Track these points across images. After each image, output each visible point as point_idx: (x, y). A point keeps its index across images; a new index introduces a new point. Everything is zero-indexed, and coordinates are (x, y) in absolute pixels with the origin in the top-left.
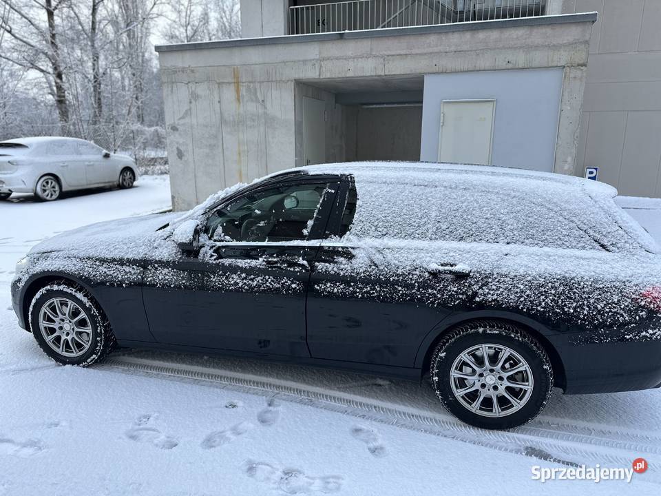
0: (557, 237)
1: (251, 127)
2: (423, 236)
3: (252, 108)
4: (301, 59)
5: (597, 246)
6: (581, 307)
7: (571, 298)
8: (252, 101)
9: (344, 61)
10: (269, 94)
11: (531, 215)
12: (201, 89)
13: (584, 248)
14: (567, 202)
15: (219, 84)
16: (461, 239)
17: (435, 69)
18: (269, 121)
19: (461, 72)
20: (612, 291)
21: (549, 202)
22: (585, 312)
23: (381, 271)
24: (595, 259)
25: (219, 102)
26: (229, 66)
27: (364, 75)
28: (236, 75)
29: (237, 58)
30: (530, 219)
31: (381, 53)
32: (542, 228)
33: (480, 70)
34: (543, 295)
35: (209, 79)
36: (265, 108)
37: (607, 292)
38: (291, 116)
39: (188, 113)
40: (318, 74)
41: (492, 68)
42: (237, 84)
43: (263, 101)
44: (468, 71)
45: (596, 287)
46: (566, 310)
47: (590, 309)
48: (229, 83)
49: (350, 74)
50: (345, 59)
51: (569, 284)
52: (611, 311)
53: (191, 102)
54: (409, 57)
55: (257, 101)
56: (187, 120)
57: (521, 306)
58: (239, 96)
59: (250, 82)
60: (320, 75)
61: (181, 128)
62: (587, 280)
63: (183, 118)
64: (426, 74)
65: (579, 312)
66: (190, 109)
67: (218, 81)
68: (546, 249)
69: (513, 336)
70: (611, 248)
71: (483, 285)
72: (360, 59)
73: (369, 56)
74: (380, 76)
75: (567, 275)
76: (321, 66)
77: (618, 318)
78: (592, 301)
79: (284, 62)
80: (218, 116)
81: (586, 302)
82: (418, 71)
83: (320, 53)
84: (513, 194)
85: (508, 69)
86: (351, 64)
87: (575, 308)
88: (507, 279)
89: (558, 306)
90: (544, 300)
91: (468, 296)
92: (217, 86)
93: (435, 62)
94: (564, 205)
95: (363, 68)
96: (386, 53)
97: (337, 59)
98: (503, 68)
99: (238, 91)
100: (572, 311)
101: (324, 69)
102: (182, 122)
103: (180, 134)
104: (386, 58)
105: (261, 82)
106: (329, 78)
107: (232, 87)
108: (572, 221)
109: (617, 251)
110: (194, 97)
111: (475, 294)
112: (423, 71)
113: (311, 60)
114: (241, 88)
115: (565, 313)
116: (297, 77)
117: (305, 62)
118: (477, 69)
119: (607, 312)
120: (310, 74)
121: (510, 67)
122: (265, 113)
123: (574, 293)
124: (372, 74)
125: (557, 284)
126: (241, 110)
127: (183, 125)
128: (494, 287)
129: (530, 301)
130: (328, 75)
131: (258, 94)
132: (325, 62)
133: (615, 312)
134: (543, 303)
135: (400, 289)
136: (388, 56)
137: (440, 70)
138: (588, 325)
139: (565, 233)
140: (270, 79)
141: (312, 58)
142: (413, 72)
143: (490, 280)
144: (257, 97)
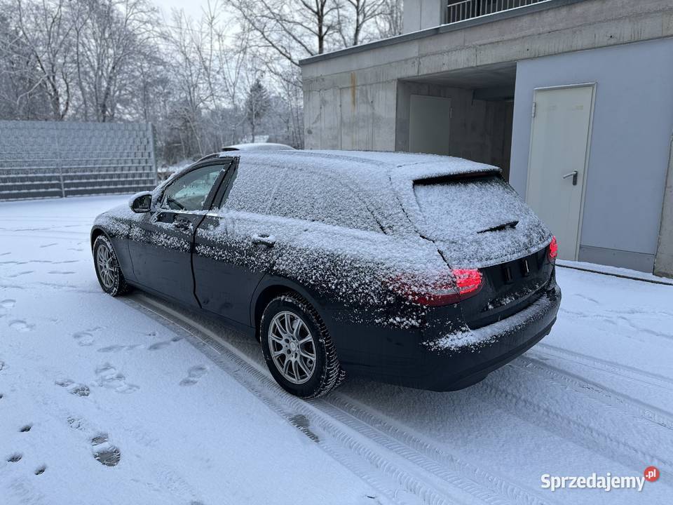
0: (348, 217)
1: (362, 127)
2: (263, 211)
3: (363, 109)
4: (403, 58)
5: (378, 227)
6: (341, 284)
7: (334, 275)
8: (364, 103)
9: (440, 55)
10: (377, 94)
11: (336, 195)
12: (328, 96)
13: (366, 228)
14: (366, 183)
15: (341, 89)
16: (285, 215)
17: (527, 55)
18: (375, 120)
19: (555, 54)
20: (366, 272)
21: (353, 183)
22: (344, 290)
23: (228, 238)
24: (368, 240)
25: (341, 106)
26: (348, 72)
27: (458, 67)
28: (353, 80)
29: (354, 63)
30: (334, 199)
31: (474, 43)
32: (340, 208)
33: (577, 50)
34: (315, 269)
35: (334, 86)
36: (374, 109)
37: (362, 272)
38: (393, 115)
39: (319, 117)
40: (417, 70)
41: (590, 46)
42: (354, 87)
43: (372, 102)
44: (564, 53)
45: (355, 267)
46: (330, 285)
47: (347, 286)
48: (348, 88)
49: (445, 68)
50: (441, 53)
51: (334, 259)
52: (363, 292)
53: (321, 108)
54: (501, 44)
55: (367, 102)
56: (318, 124)
57: (299, 278)
58: (354, 99)
59: (363, 85)
60: (418, 73)
61: (314, 131)
62: (348, 259)
63: (315, 122)
64: (517, 60)
65: (339, 289)
66: (320, 114)
67: (340, 87)
68: (337, 228)
69: (300, 306)
70: (388, 230)
71: (280, 256)
72: (454, 52)
73: (463, 48)
74: (473, 67)
75: (335, 252)
76: (420, 63)
77: (369, 300)
78: (349, 279)
79: (390, 63)
80: (339, 118)
81: (344, 280)
82: (509, 59)
83: (419, 50)
84: (330, 174)
85: (610, 45)
86: (446, 58)
87: (337, 284)
88: (294, 252)
89: (325, 281)
90: (315, 274)
91: (270, 264)
92: (339, 91)
93: (527, 46)
94: (363, 186)
95: (457, 61)
96: (477, 42)
97: (434, 54)
98: (606, 44)
99: (354, 95)
100: (333, 287)
101: (422, 65)
102: (314, 126)
103: (313, 137)
104: (478, 48)
105: (371, 84)
106: (426, 75)
107: (350, 91)
108: (364, 202)
109: (391, 233)
110: (324, 102)
111: (274, 263)
112: (515, 57)
113: (411, 58)
114: (356, 92)
115: (329, 289)
116: (399, 76)
117: (406, 60)
118: (573, 49)
119: (360, 293)
120: (410, 72)
121: (612, 43)
122: (373, 113)
123: (337, 270)
124: (465, 66)
125: (326, 260)
126: (356, 113)
127: (316, 128)
128: (285, 258)
129: (306, 273)
130: (425, 72)
131: (369, 96)
132: (423, 59)
133: (367, 294)
134: (314, 277)
135: (237, 254)
136: (480, 45)
137: (533, 55)
138: (345, 303)
139: (356, 213)
140: (379, 81)
141: (412, 56)
142: (505, 60)
143: (284, 252)
144: (367, 98)
